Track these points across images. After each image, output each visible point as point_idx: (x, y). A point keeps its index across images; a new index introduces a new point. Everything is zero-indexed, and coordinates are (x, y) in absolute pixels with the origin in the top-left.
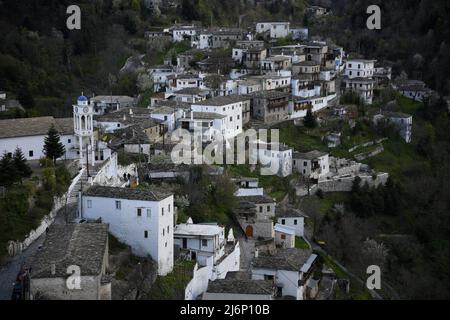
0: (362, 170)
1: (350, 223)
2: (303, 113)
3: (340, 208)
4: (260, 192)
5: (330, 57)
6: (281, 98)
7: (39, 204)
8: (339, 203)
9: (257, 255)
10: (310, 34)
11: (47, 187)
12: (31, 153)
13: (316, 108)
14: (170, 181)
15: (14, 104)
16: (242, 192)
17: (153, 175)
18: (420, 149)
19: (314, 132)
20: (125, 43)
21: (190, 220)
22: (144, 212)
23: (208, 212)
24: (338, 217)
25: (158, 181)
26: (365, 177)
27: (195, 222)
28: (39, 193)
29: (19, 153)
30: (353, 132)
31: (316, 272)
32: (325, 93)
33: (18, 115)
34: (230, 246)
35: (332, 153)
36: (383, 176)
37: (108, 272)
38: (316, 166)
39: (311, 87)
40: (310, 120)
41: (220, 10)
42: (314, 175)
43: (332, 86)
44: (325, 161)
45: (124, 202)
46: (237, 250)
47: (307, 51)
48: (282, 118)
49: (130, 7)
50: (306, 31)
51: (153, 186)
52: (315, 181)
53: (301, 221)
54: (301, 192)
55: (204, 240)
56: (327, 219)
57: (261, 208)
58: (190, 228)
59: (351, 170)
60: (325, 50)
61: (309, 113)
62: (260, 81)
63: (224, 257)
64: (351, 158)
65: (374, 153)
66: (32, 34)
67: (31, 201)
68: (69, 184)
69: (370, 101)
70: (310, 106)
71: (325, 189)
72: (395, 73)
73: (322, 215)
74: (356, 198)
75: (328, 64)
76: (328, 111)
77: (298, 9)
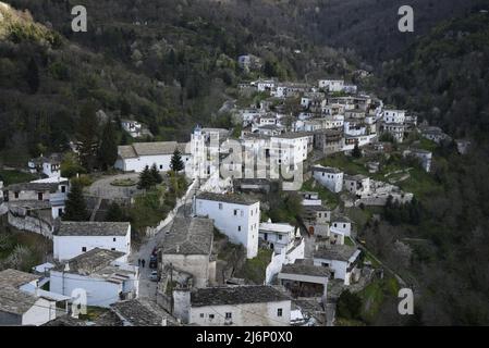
0: (393, 191)
1: (384, 228)
2: (352, 147)
3: (376, 217)
4: (319, 203)
5: (373, 107)
6: (336, 135)
7: (166, 203)
8: (376, 213)
9: (317, 248)
10: (358, 90)
11: (172, 190)
12: (161, 167)
13: (361, 143)
14: (256, 191)
15: (146, 132)
16: (306, 202)
17: (244, 186)
18: (437, 177)
19: (359, 161)
20: (224, 91)
21: (270, 220)
22: (239, 213)
23: (282, 215)
24: (376, 224)
25: (247, 191)
26: (396, 196)
27: (273, 222)
28: (166, 195)
29: (154, 167)
30: (388, 162)
31: (359, 263)
32: (368, 133)
33: (148, 140)
34: (298, 240)
35: (372, 177)
36: (409, 196)
37: (213, 253)
38: (360, 186)
39: (358, 128)
40: (356, 152)
41: (292, 70)
42: (359, 192)
43: (373, 128)
44: (367, 182)
45: (225, 204)
46: (303, 243)
47: (356, 101)
48: (336, 150)
49: (228, 66)
50: (355, 87)
51: (243, 195)
52: (359, 197)
53: (348, 225)
54: (348, 204)
55: (280, 235)
56: (368, 224)
57: (320, 214)
58: (270, 226)
59: (385, 190)
60: (369, 102)
61: (356, 147)
62: (321, 122)
63: (293, 248)
64: (386, 181)
65: (403, 178)
66: (160, 83)
67: (162, 200)
68: (186, 189)
69: (401, 140)
70: (357, 142)
71: (366, 203)
72: (420, 121)
73: (363, 222)
74: (389, 211)
75: (371, 112)
76: (370, 146)
77: (349, 72)
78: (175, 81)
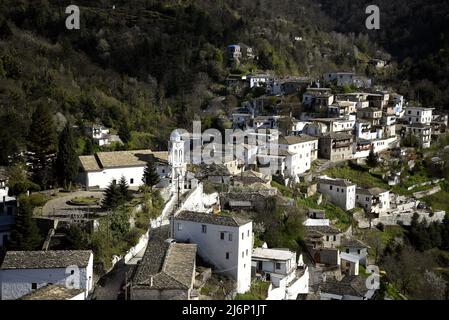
0: (419, 207)
1: (409, 255)
2: (366, 154)
3: (399, 241)
4: (327, 223)
5: (391, 104)
6: (346, 139)
7: (138, 225)
8: (399, 236)
9: (325, 280)
10: (373, 84)
11: (145, 210)
12: (132, 181)
13: (378, 149)
14: (248, 210)
15: (115, 138)
16: (310, 222)
17: (233, 203)
19: (377, 170)
20: (209, 88)
21: (265, 245)
22: (226, 236)
23: (280, 239)
24: (399, 249)
25: (237, 209)
26: (423, 215)
27: (269, 247)
28: (138, 216)
29: (123, 181)
30: (412, 173)
32: (386, 136)
33: (118, 148)
34: (300, 269)
35: (394, 191)
36: (440, 215)
37: (195, 287)
38: (378, 201)
39: (373, 130)
40: (372, 159)
41: (291, 61)
42: (375, 209)
43: (393, 130)
44: (385, 197)
45: (209, 227)
46: (307, 274)
47: (370, 98)
48: (347, 157)
49: (214, 57)
50: (370, 81)
51: (233, 213)
52: (376, 215)
53: (364, 251)
54: (363, 224)
55: (277, 264)
56: (387, 250)
57: (328, 238)
58: (266, 252)
60: (387, 98)
61: (371, 154)
63: (295, 280)
64: (410, 196)
65: (432, 193)
66: (132, 80)
67: (132, 222)
68: (162, 208)
69: (428, 145)
70: (372, 147)
71: (385, 223)
73: (383, 246)
74: (415, 233)
75: (389, 110)
76: (393, 151)
77: (360, 62)
78: (150, 77)
